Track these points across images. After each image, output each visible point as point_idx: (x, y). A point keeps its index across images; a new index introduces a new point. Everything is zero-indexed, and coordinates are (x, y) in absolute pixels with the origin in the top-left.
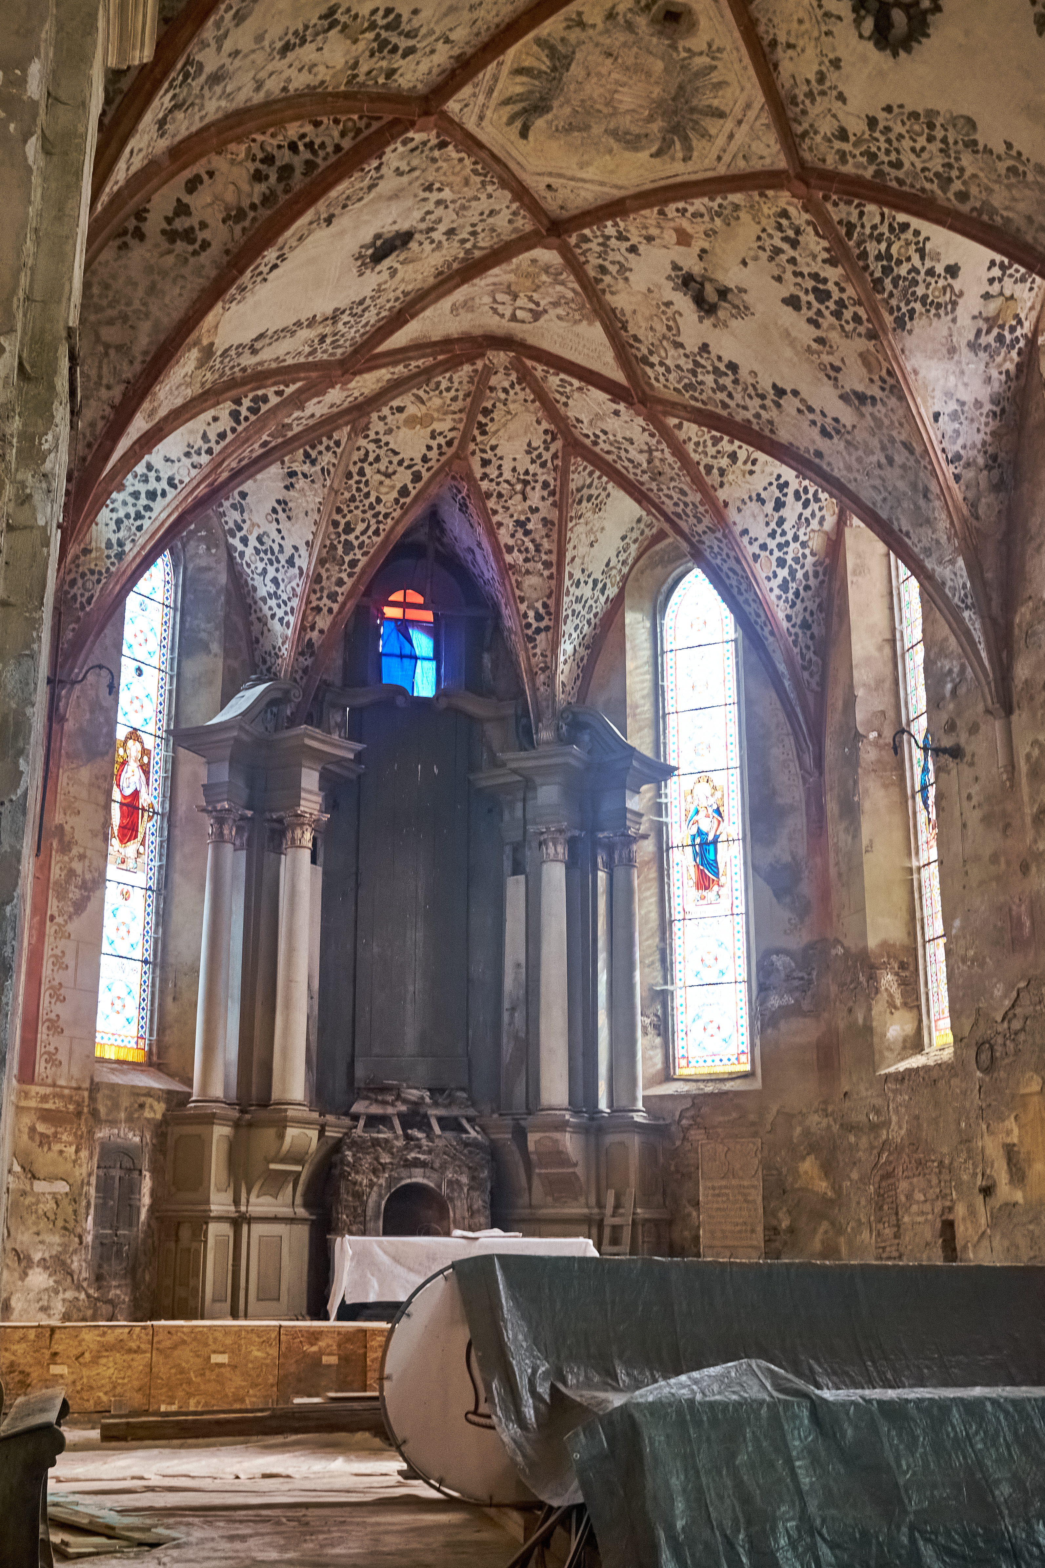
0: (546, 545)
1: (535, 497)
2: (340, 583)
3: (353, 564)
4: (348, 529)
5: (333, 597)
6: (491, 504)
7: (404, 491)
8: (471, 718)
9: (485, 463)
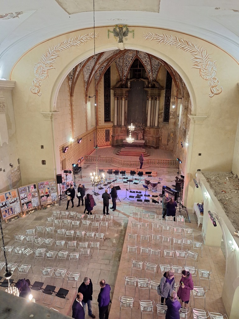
0: (149, 63)
1: (146, 59)
2: (127, 69)
3: (128, 67)
4: (126, 64)
5: (126, 70)
6: (142, 59)
7: (132, 59)
8: (144, 81)
9: (140, 56)
